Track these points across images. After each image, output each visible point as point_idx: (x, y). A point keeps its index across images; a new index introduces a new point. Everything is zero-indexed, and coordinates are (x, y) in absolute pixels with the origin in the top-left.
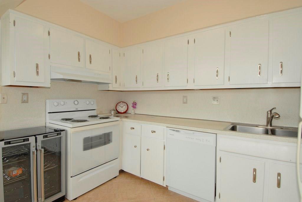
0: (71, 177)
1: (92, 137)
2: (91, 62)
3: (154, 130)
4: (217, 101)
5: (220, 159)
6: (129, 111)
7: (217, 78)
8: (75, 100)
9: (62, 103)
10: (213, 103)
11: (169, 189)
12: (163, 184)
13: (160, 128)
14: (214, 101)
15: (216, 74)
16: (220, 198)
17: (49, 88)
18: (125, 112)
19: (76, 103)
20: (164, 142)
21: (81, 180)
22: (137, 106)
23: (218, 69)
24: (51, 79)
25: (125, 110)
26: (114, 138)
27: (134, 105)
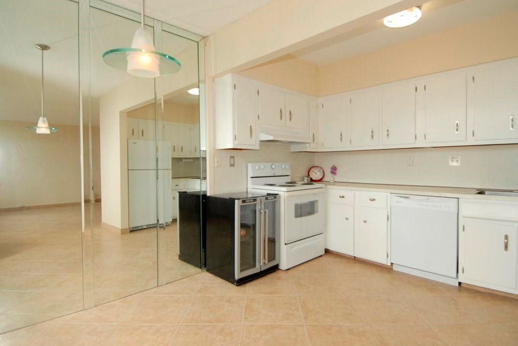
0: (286, 244)
1: (301, 205)
2: (290, 119)
3: (374, 198)
4: (457, 161)
5: (464, 227)
6: (325, 179)
7: (458, 133)
8: (272, 163)
9: (262, 167)
10: (451, 165)
11: (394, 269)
12: (387, 262)
13: (381, 195)
14: (452, 161)
15: (455, 127)
16: (463, 272)
17: (258, 150)
18: (320, 181)
19: (273, 167)
20: (388, 212)
21: (293, 249)
22: (338, 172)
23: (458, 122)
24: (261, 141)
25: (320, 178)
26: (320, 207)
27: (334, 170)
